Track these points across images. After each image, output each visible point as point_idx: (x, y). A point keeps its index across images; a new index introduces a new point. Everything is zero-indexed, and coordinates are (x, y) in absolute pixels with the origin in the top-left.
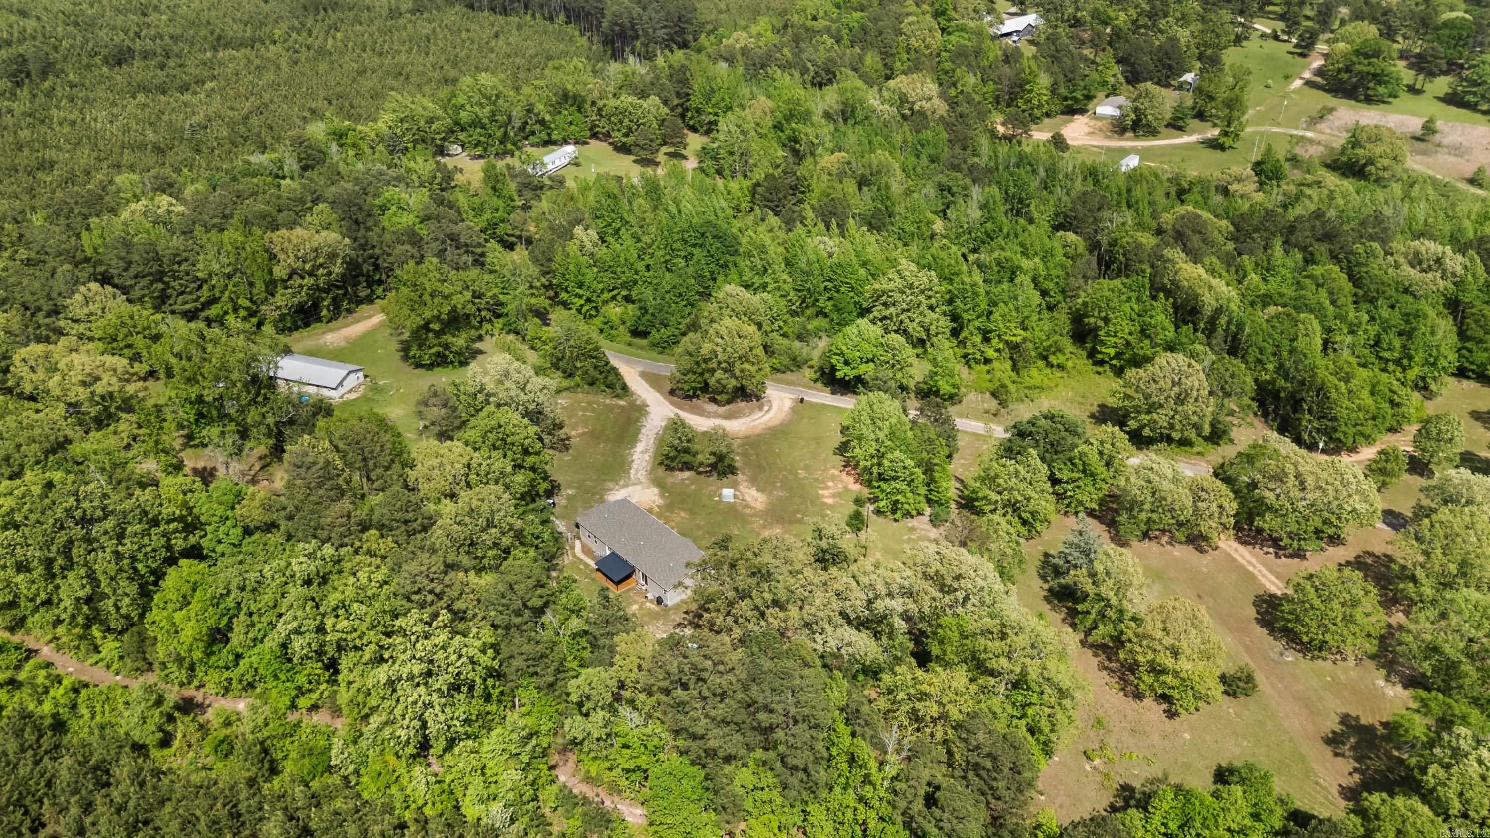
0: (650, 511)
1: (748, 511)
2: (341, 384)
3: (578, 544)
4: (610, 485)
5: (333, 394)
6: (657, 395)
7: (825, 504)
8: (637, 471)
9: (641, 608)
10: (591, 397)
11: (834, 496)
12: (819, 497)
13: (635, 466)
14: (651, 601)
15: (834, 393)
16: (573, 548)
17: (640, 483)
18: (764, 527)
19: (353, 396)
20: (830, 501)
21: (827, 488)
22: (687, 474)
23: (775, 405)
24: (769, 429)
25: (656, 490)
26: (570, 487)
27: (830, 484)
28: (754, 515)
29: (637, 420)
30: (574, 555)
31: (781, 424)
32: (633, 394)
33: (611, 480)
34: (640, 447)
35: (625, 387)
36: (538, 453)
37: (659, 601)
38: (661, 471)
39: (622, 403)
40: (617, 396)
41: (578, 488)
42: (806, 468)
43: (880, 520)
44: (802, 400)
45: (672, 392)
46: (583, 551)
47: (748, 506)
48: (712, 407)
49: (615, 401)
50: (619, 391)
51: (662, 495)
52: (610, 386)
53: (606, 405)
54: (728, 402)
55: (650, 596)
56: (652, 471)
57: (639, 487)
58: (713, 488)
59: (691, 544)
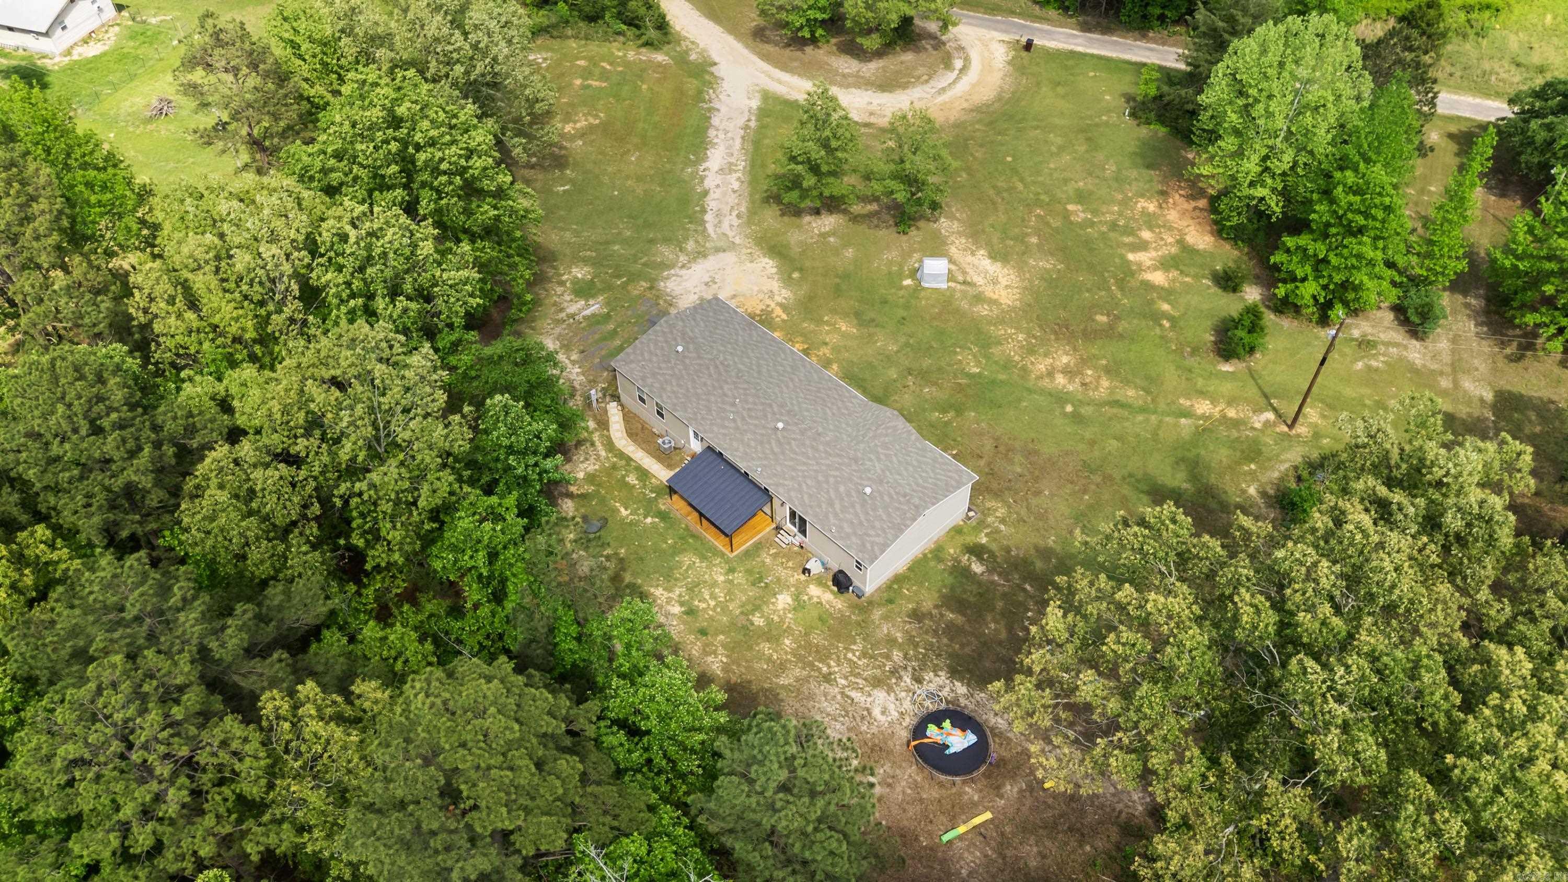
0: (765, 319)
1: (983, 310)
2: (59, 22)
3: (614, 412)
4: (665, 252)
5: (42, 45)
6: (730, 39)
7: (1149, 286)
8: (719, 214)
9: (799, 605)
10: (594, 48)
11: (1165, 264)
12: (1128, 271)
13: (712, 203)
14: (820, 582)
15: (1086, 28)
16: (603, 424)
17: (732, 246)
18: (1031, 351)
19: (92, 50)
20: (1158, 278)
21: (1143, 246)
22: (828, 222)
23: (974, 55)
24: (977, 109)
25: (768, 265)
26: (577, 259)
27: (1146, 235)
28: (1001, 321)
29: (699, 96)
30: (610, 445)
31: (999, 98)
32: (679, 39)
33: (667, 241)
34: (715, 159)
35: (662, 25)
36: (500, 193)
37: (841, 582)
38: (771, 216)
39: (660, 57)
40: (648, 44)
41: (595, 263)
42: (1081, 197)
43: (1286, 323)
44: (1029, 46)
45: (759, 34)
46: (632, 434)
47: (979, 298)
48: (847, 65)
49: (646, 55)
50: (652, 33)
51: (787, 281)
52: (633, 22)
53: (627, 64)
54: (879, 54)
55: (815, 566)
56: (751, 216)
57: (729, 258)
58: (893, 254)
59: (901, 423)
